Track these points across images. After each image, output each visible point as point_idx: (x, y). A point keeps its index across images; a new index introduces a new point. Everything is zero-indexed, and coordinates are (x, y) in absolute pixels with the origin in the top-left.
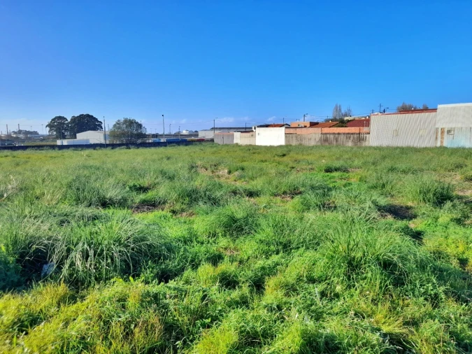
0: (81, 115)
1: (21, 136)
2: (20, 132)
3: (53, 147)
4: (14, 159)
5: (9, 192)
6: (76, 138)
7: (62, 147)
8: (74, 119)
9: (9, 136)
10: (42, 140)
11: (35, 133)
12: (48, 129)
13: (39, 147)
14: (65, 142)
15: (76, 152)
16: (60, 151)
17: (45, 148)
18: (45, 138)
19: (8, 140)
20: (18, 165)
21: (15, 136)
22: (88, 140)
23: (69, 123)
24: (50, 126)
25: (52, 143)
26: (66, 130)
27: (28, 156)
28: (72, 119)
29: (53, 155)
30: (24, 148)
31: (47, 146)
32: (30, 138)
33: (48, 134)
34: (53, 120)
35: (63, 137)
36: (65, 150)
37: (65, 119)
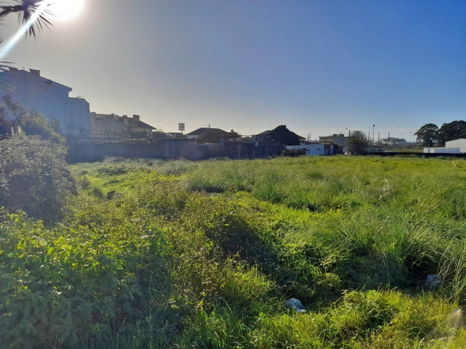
0: (453, 122)
1: (390, 143)
2: (389, 139)
3: (420, 155)
4: (384, 164)
5: (384, 195)
6: (444, 146)
7: (428, 155)
8: (445, 127)
9: (379, 143)
10: (408, 148)
11: (403, 140)
12: (416, 136)
13: (406, 154)
14: (432, 150)
15: (444, 161)
16: (427, 159)
17: (412, 155)
18: (411, 146)
19: (378, 147)
20: (387, 169)
21: (384, 143)
22: (459, 149)
23: (439, 130)
24: (419, 134)
25: (419, 151)
26: (434, 138)
27: (396, 162)
28: (442, 127)
29: (420, 163)
30: (392, 154)
31: (414, 153)
32: (397, 146)
33: (415, 141)
34: (422, 128)
35: (431, 145)
36: (432, 159)
37: (436, 126)
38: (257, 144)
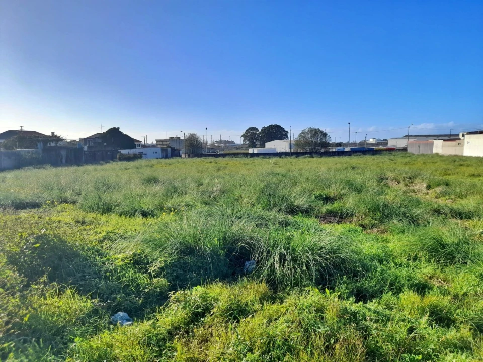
0: (270, 126)
1: (222, 145)
2: (221, 141)
3: (246, 155)
4: (217, 165)
5: (215, 194)
6: (264, 147)
7: (253, 155)
8: (264, 129)
9: (213, 145)
10: (238, 149)
11: (233, 142)
12: (243, 138)
13: (235, 155)
14: (256, 151)
15: (264, 160)
16: (252, 159)
17: (239, 156)
18: (239, 147)
19: (212, 149)
20: (219, 170)
21: (217, 145)
22: (275, 149)
23: (260, 133)
24: (244, 136)
25: (245, 152)
26: (257, 140)
27: (227, 163)
28: (262, 130)
29: (246, 163)
30: (224, 156)
31: (241, 154)
32: (228, 147)
33: (242, 143)
34: (247, 130)
35: (254, 146)
36: (255, 158)
37: (257, 129)
38: (85, 149)
